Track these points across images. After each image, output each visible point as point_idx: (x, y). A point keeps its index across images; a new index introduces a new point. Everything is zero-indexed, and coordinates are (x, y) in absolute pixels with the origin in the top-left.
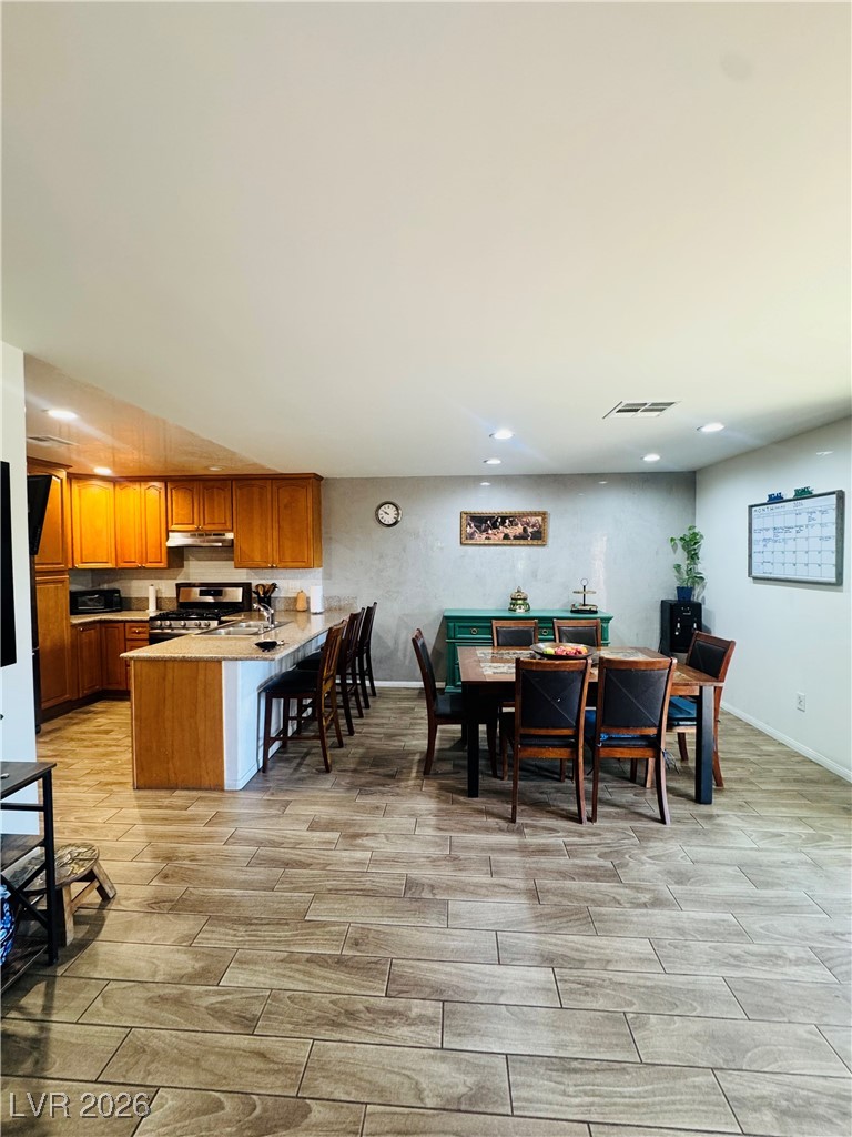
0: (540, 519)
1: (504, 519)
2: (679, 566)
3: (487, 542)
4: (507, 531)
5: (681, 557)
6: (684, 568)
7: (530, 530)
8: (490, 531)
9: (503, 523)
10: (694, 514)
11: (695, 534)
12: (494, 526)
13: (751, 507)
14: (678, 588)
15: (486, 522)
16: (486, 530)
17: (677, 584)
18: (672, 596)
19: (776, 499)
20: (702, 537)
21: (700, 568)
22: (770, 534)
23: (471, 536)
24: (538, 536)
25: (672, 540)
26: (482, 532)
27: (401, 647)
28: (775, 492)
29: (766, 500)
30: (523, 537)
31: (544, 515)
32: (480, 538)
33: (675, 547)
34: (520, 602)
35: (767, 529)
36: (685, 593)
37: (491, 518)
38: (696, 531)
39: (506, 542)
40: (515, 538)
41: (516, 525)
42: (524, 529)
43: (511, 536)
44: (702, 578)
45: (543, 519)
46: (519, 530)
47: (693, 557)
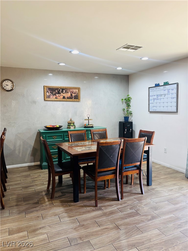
0: (77, 90)
2: (124, 109)
3: (56, 100)
4: (64, 95)
5: (124, 106)
6: (126, 110)
7: (73, 95)
8: (57, 95)
9: (62, 92)
10: (128, 90)
11: (129, 98)
12: (59, 93)
13: (149, 88)
14: (124, 117)
15: (55, 91)
16: (55, 94)
17: (124, 116)
18: (122, 120)
19: (157, 85)
20: (131, 99)
21: (130, 110)
22: (155, 97)
23: (49, 97)
24: (76, 97)
25: (122, 99)
26: (54, 95)
27: (17, 149)
28: (157, 83)
29: (154, 86)
30: (71, 98)
31: (79, 89)
32: (53, 98)
33: (123, 102)
34: (72, 124)
35: (155, 96)
36: (126, 118)
37: (57, 89)
38: (129, 96)
39: (64, 100)
40: (68, 98)
41: (68, 93)
42: (71, 95)
43: (66, 97)
44: (131, 113)
45: (79, 91)
46: (69, 95)
47: (128, 106)
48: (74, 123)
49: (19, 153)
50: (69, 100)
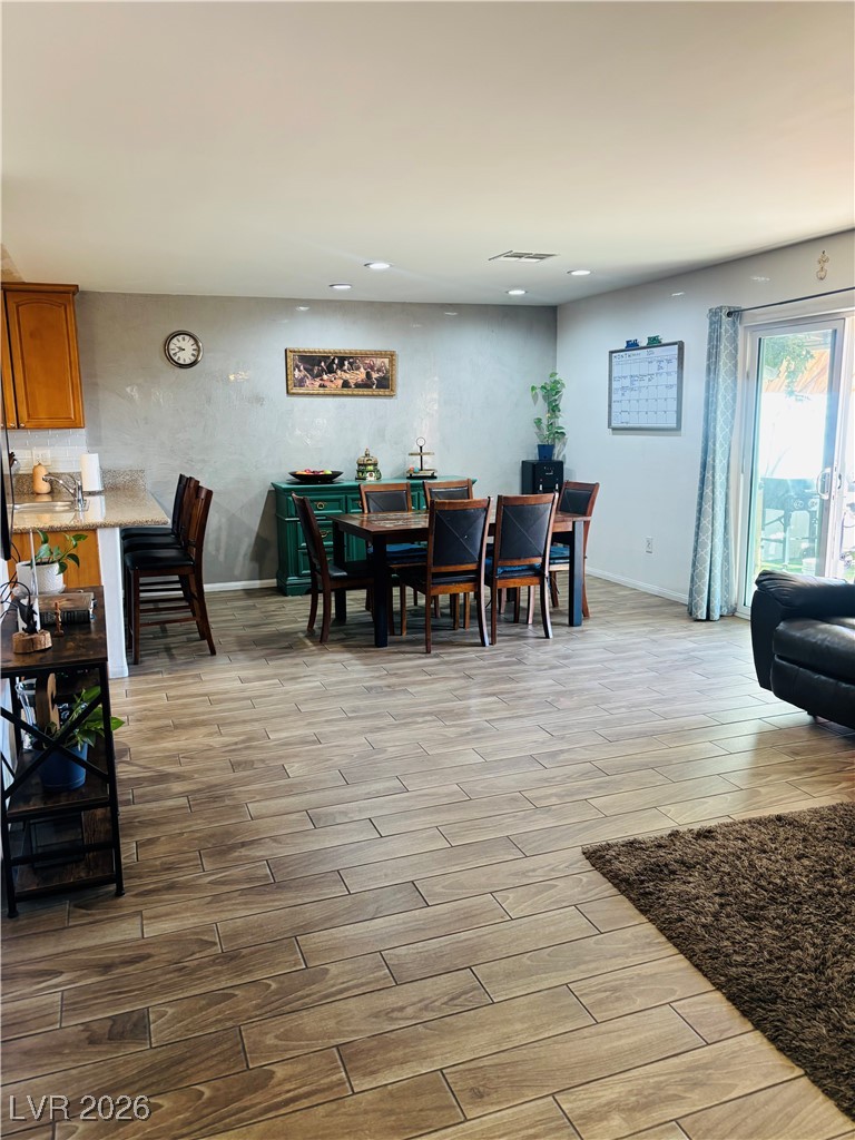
1: (342, 359)
2: (539, 420)
3: (321, 391)
5: (540, 409)
6: (545, 422)
7: (375, 375)
8: (325, 377)
9: (341, 365)
10: (555, 358)
11: (556, 382)
13: (611, 352)
14: (539, 446)
15: (319, 365)
16: (319, 375)
17: (537, 442)
18: (533, 456)
19: (632, 346)
20: (563, 385)
21: (560, 422)
22: (627, 382)
23: (301, 383)
24: (382, 384)
25: (533, 388)
26: (314, 377)
28: (632, 339)
29: (624, 346)
30: (366, 384)
31: (391, 356)
33: (535, 397)
34: (371, 468)
35: (625, 377)
36: (546, 450)
38: (557, 378)
39: (345, 391)
40: (358, 386)
42: (368, 375)
43: (352, 383)
44: (563, 433)
45: (391, 362)
46: (361, 375)
47: (554, 409)
48: (375, 465)
49: (218, 550)
50: (361, 391)
